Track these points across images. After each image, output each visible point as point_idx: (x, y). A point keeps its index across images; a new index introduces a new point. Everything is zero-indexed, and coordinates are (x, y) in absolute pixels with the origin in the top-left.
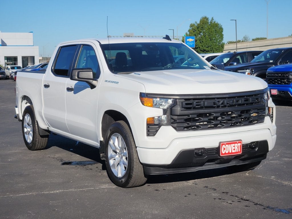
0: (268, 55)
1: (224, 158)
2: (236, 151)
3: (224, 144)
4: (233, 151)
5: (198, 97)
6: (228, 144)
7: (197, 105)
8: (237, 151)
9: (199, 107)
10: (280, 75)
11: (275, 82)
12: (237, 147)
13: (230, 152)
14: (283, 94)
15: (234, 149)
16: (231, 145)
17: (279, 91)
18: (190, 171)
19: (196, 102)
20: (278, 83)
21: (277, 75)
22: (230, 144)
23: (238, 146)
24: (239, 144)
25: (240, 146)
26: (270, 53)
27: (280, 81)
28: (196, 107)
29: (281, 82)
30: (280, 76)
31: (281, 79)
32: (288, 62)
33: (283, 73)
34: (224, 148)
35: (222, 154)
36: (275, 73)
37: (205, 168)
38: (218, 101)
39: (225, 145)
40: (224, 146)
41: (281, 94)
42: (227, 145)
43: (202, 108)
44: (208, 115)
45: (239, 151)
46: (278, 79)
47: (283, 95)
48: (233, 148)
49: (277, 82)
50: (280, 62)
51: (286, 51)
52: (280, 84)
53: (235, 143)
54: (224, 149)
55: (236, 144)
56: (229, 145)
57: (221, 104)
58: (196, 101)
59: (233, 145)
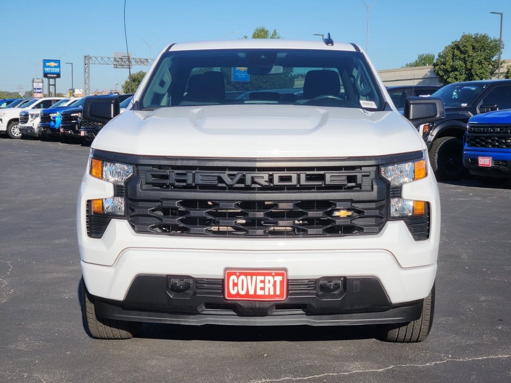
0: (454, 93)
1: (242, 304)
2: (267, 293)
3: (234, 274)
4: (260, 292)
5: (179, 163)
6: (246, 275)
7: (178, 181)
8: (272, 293)
9: (185, 184)
10: (499, 130)
11: (487, 143)
12: (272, 282)
13: (251, 292)
14: (504, 165)
15: (263, 289)
16: (254, 278)
17: (494, 160)
18: (186, 321)
19: (177, 174)
20: (494, 146)
21: (492, 130)
22: (252, 275)
23: (275, 282)
24: (279, 279)
25: (282, 282)
26: (458, 89)
27: (497, 141)
28: (177, 184)
29: (501, 143)
30: (498, 133)
31: (500, 138)
32: (497, 107)
33: (506, 127)
34: (236, 281)
35: (230, 295)
36: (487, 127)
37: (222, 321)
38: (230, 175)
39: (238, 277)
40: (233, 278)
41: (500, 165)
42: (242, 277)
43: (189, 188)
44: (210, 203)
45: (278, 293)
46: (493, 138)
47: (504, 167)
48: (260, 285)
49: (490, 143)
50: (481, 107)
51: (490, 87)
52: (498, 146)
53: (265, 275)
54: (235, 285)
55: (268, 278)
56: (249, 277)
57: (237, 183)
58: (176, 171)
59: (262, 278)
